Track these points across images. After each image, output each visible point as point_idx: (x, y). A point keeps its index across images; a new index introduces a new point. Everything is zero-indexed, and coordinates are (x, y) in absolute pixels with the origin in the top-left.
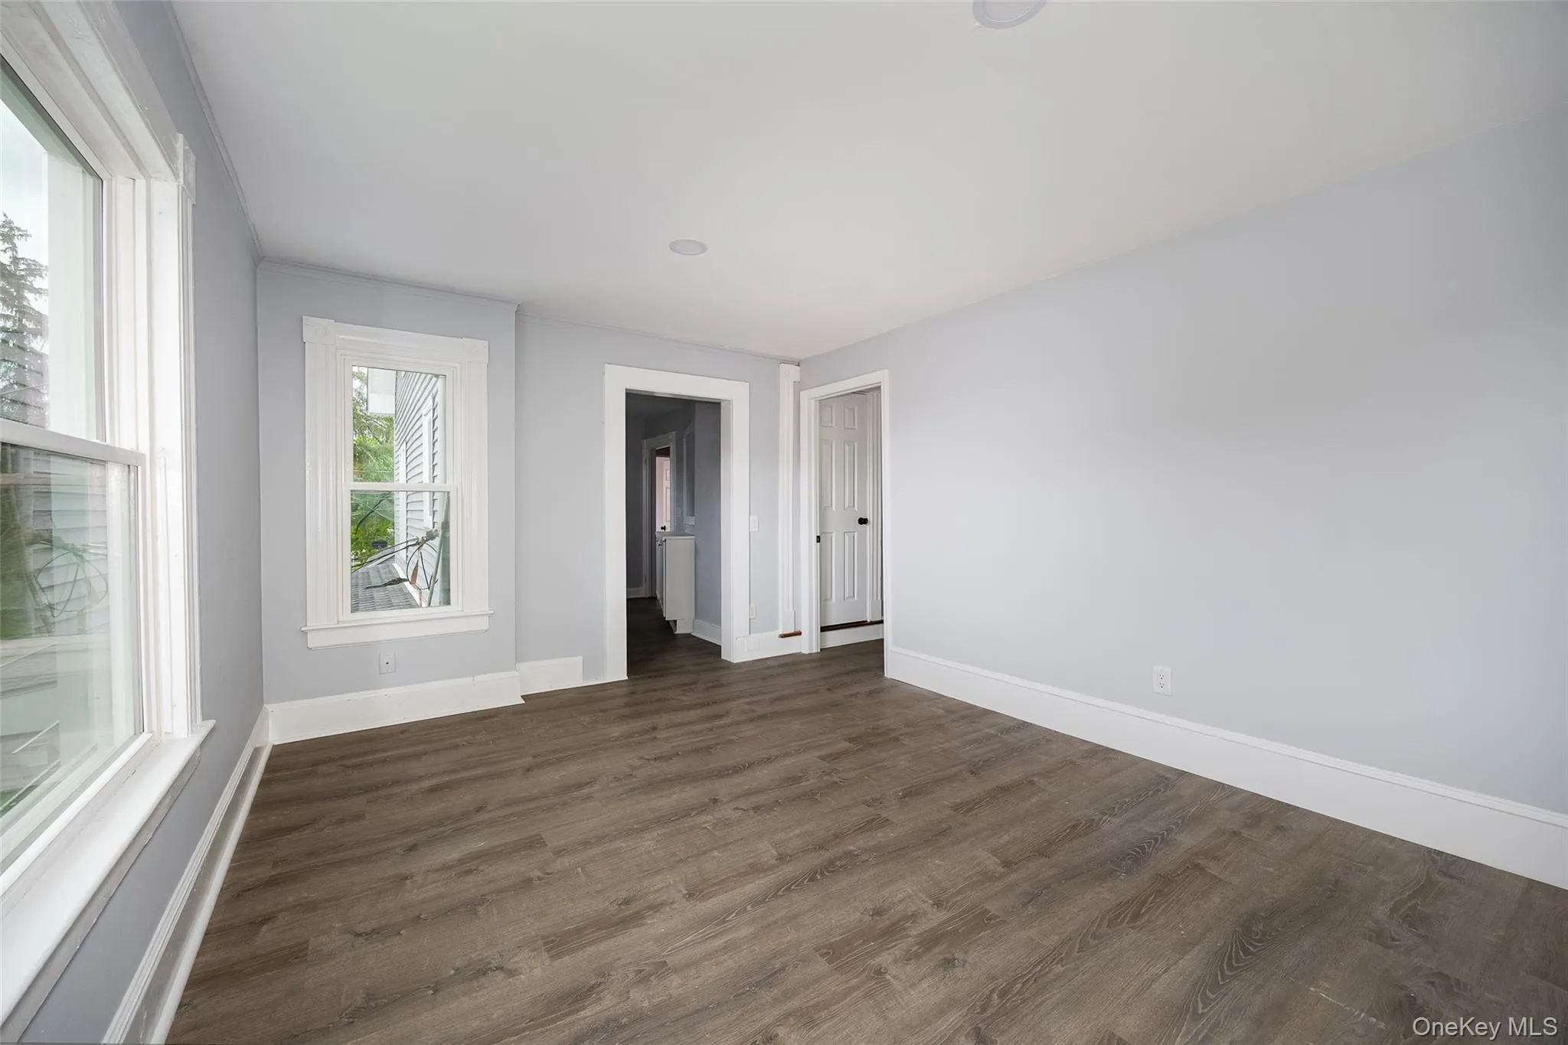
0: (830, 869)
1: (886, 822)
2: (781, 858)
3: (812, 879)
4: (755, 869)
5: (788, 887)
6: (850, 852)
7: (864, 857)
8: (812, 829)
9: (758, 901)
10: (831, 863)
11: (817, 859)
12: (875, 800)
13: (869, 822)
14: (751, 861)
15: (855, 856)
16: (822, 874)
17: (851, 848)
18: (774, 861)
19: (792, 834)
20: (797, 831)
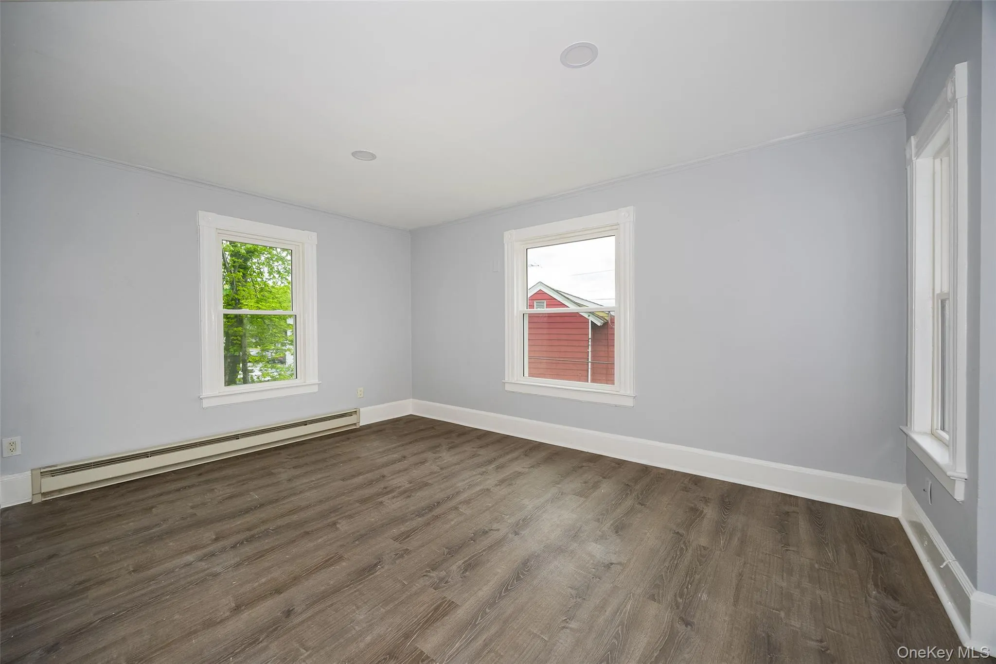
0: (431, 508)
1: (396, 539)
2: (456, 508)
3: (438, 503)
4: (467, 502)
5: (449, 498)
6: (420, 517)
7: (414, 516)
8: (444, 526)
9: (458, 493)
10: (430, 511)
11: (437, 511)
12: (402, 556)
13: (408, 537)
14: (471, 505)
15: (418, 515)
16: (434, 505)
17: (420, 519)
18: (460, 506)
19: (455, 520)
20: (453, 523)
